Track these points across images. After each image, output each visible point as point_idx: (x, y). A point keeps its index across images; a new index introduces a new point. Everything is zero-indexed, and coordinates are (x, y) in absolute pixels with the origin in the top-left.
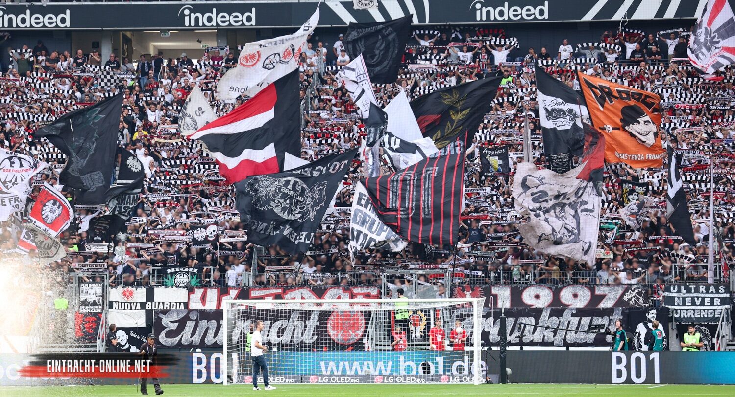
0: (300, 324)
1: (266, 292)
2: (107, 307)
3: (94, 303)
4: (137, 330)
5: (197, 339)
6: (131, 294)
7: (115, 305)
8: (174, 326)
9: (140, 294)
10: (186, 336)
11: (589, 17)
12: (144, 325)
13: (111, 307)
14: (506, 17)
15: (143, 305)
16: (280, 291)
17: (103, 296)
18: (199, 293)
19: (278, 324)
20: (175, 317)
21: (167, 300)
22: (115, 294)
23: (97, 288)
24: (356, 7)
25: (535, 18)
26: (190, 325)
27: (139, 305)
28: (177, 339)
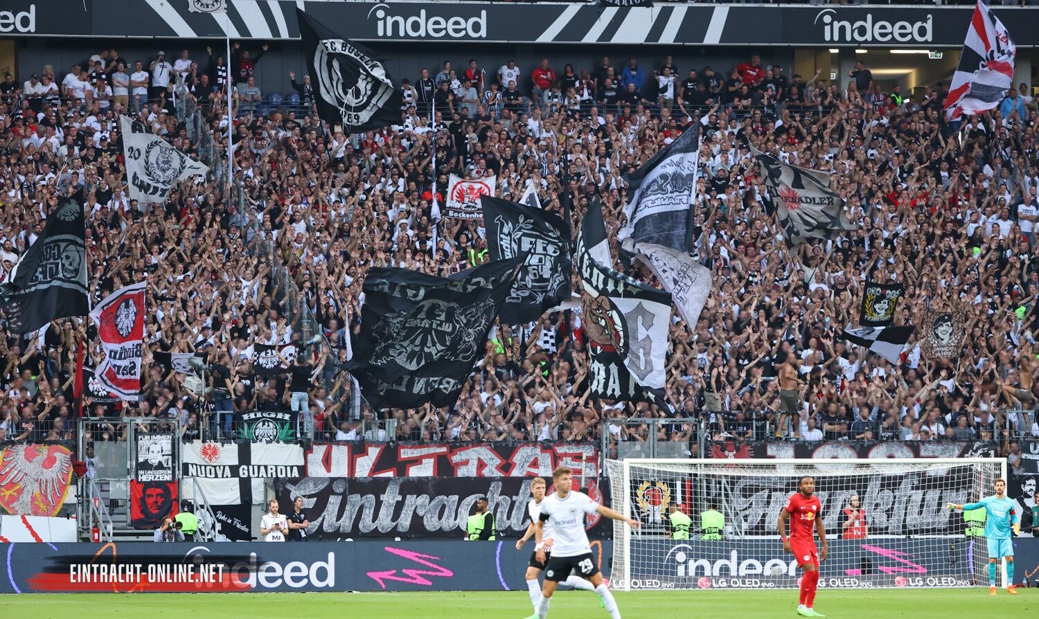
0: (505, 501)
1: (425, 451)
2: (179, 474)
3: (160, 466)
4: (227, 510)
5: (346, 523)
6: (215, 452)
7: (192, 470)
8: (310, 503)
9: (229, 453)
10: (329, 518)
11: (547, 37)
12: (238, 502)
13: (186, 472)
14: (422, 33)
15: (234, 471)
16: (444, 449)
17: (173, 455)
18: (319, 451)
19: (471, 500)
20: (311, 489)
21: (270, 463)
22: (191, 452)
23: (164, 442)
24: (192, 9)
25: (467, 36)
26: (334, 502)
27: (227, 469)
28: (316, 523)
